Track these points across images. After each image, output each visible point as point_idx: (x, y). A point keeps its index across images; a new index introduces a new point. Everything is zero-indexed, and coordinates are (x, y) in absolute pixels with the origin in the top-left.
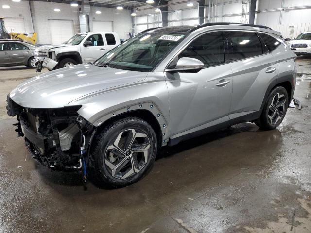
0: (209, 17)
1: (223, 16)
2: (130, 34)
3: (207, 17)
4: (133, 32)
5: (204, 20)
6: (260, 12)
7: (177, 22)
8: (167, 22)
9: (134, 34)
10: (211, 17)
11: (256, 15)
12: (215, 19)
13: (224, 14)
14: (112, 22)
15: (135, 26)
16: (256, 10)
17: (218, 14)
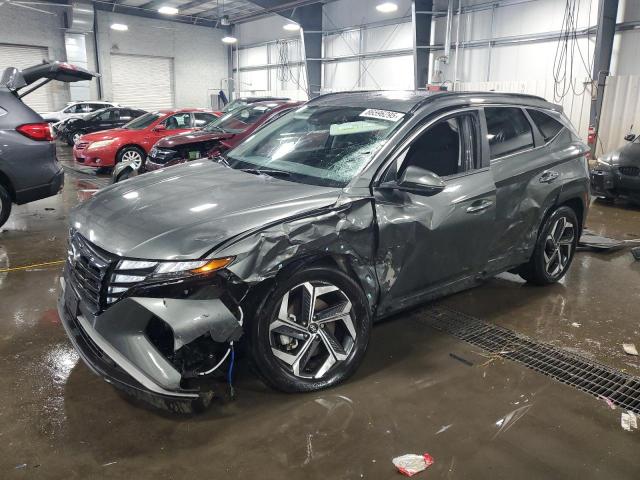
0: (447, 47)
1: (493, 44)
2: (221, 93)
3: (440, 46)
4: (231, 89)
5: (431, 55)
6: (632, 27)
7: (348, 63)
8: (320, 63)
9: (234, 94)
10: (453, 47)
11: (617, 38)
12: (467, 52)
13: (496, 36)
14: (173, 58)
15: (236, 74)
16: (619, 20)
17: (478, 38)
